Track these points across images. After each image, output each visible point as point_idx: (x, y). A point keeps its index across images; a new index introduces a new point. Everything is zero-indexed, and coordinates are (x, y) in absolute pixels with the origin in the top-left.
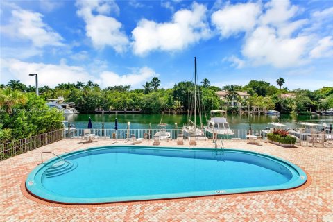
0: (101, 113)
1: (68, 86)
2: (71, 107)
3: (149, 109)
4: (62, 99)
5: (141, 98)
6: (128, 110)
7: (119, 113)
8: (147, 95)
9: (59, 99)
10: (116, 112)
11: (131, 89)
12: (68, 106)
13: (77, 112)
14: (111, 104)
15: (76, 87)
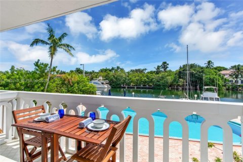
0: (125, 88)
1: (106, 70)
2: (106, 83)
3: (159, 85)
4: (101, 78)
5: (153, 77)
6: (144, 86)
7: (137, 88)
8: (157, 75)
9: (99, 78)
10: (135, 87)
11: (146, 71)
12: (104, 82)
13: (110, 86)
14: (132, 82)
15: (110, 71)
